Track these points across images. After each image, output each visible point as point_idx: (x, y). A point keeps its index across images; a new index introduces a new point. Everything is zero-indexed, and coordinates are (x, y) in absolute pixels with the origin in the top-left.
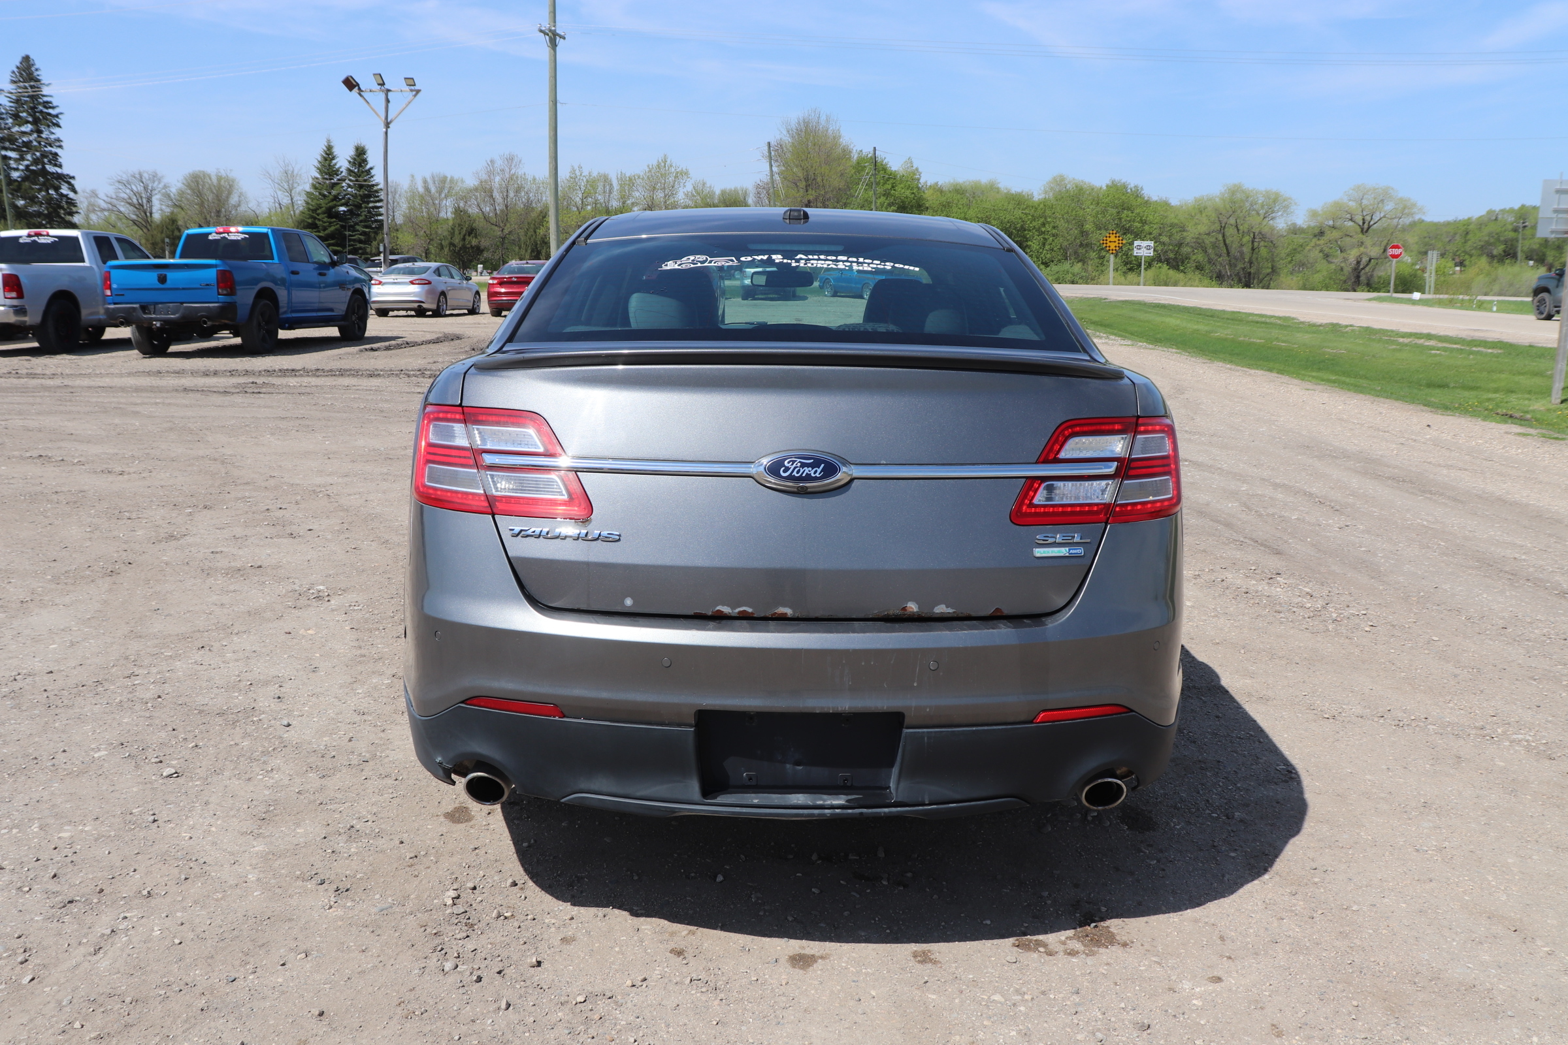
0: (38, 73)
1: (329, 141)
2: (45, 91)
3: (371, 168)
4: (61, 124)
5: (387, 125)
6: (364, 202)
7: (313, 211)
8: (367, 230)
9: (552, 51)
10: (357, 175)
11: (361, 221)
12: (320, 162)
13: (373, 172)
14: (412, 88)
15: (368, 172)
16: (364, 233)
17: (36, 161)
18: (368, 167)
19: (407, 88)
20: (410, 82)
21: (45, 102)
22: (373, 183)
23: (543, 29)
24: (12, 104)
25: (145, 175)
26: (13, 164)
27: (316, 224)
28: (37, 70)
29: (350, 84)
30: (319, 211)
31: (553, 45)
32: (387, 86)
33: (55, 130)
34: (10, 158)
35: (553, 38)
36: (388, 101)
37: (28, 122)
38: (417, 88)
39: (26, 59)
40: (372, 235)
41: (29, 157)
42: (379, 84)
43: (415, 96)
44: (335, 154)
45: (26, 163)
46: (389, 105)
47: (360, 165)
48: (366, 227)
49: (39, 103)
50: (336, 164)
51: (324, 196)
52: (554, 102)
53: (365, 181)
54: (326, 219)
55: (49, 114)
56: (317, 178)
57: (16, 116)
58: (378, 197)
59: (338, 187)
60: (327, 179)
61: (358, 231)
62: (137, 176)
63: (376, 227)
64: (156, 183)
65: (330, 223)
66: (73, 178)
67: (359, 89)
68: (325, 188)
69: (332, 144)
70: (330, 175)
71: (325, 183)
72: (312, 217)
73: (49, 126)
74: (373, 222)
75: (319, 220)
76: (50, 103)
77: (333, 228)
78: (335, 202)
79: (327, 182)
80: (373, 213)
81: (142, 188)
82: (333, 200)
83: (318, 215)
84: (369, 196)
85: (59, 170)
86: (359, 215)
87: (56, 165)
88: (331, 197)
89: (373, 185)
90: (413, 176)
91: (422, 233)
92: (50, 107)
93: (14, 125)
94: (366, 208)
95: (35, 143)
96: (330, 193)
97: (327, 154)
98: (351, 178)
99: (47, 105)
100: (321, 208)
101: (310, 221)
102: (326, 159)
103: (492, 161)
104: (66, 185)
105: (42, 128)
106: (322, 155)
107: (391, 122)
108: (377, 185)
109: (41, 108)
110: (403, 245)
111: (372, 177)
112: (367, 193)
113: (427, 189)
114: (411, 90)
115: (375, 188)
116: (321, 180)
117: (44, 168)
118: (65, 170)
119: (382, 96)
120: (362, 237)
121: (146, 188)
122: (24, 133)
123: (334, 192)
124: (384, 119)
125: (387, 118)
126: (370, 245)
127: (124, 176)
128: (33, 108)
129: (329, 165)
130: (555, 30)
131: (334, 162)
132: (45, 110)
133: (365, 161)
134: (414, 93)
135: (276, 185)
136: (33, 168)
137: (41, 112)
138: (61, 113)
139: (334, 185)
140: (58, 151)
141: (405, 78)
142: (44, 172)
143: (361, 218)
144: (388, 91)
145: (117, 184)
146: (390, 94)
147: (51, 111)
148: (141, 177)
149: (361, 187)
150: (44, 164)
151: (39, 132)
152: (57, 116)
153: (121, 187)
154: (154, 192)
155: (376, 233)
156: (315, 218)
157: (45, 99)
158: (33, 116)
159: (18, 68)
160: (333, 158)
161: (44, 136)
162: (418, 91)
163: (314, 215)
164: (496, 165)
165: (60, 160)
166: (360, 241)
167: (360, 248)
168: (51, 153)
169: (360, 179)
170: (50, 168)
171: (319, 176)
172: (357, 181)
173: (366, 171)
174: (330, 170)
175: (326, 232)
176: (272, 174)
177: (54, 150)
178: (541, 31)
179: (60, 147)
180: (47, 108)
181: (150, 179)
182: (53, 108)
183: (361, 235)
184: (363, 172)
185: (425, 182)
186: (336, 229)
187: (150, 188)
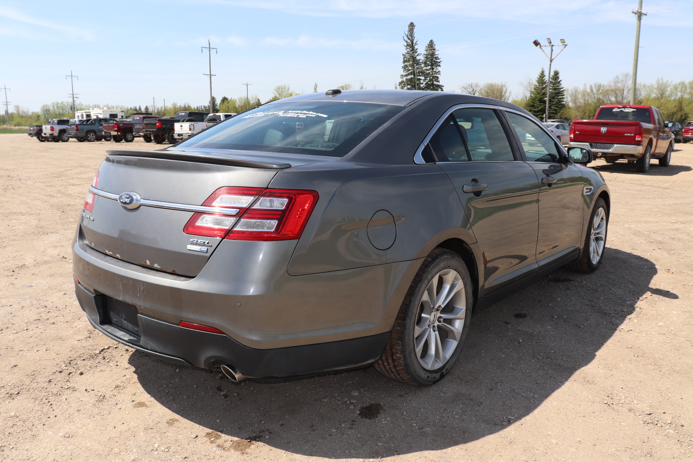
0: (435, 46)
1: (543, 69)
2: (437, 53)
3: (561, 81)
4: (441, 66)
5: (551, 61)
6: (556, 96)
7: (533, 100)
8: (556, 108)
9: (639, 22)
10: (554, 84)
11: (554, 104)
12: (538, 78)
13: (561, 82)
14: (564, 44)
15: (559, 82)
16: (554, 110)
17: (430, 80)
18: (559, 80)
19: (561, 44)
20: (563, 41)
21: (436, 57)
22: (561, 87)
23: (634, 11)
24: (425, 59)
25: (474, 85)
26: (422, 81)
27: (534, 105)
28: (434, 45)
29: (536, 43)
30: (536, 100)
31: (640, 18)
32: (552, 44)
33: (438, 68)
34: (421, 79)
35: (640, 15)
36: (552, 50)
37: (429, 65)
38: (566, 43)
39: (431, 41)
40: (558, 111)
41: (428, 79)
42: (549, 43)
43: (565, 47)
44: (545, 75)
45: (427, 81)
46: (553, 52)
47: (556, 79)
48: (556, 107)
49: (434, 58)
50: (545, 79)
51: (539, 93)
52: (638, 47)
53: (557, 86)
54: (538, 103)
55: (437, 62)
56: (536, 85)
57: (425, 63)
58: (563, 93)
59: (545, 89)
60: (540, 86)
61: (552, 108)
62: (470, 85)
63: (560, 107)
64: (477, 88)
65: (540, 105)
66: (443, 86)
67: (540, 45)
68: (539, 89)
69: (544, 70)
70: (542, 84)
71: (540, 87)
72: (533, 102)
73: (436, 66)
74: (559, 105)
75: (536, 103)
76: (438, 57)
77: (541, 107)
78: (543, 96)
79: (541, 87)
80: (560, 101)
81: (472, 90)
82: (542, 95)
83: (535, 101)
84: (559, 93)
85: (438, 83)
86: (553, 102)
87: (437, 81)
88: (542, 94)
89: (561, 88)
90: (585, 84)
91: (581, 110)
92: (438, 59)
93: (425, 66)
94: (557, 98)
95: (431, 73)
96: (541, 92)
97: (541, 75)
98: (551, 85)
99: (437, 58)
100: (537, 98)
101: (532, 104)
102: (541, 77)
103: (618, 77)
104: (440, 89)
105: (434, 67)
106: (539, 75)
107: (553, 59)
108: (563, 88)
109: (434, 59)
110: (572, 115)
111: (560, 85)
112: (558, 92)
113: (592, 90)
114: (563, 45)
115: (562, 90)
116: (538, 86)
117: (433, 82)
118: (440, 84)
119: (550, 48)
120: (554, 112)
121: (473, 90)
122: (427, 70)
123: (543, 91)
124: (550, 58)
125: (551, 58)
126: (557, 115)
127: (465, 85)
128: (432, 60)
129: (542, 80)
130: (641, 12)
131: (544, 78)
132: (436, 60)
133: (558, 77)
134: (564, 46)
135: (525, 89)
136: (429, 83)
137: (434, 61)
138: (441, 61)
139: (543, 88)
140: (439, 76)
141: (561, 40)
142: (433, 85)
143: (554, 103)
144: (553, 46)
145: (462, 89)
146: (553, 47)
147: (438, 61)
148: (472, 85)
149: (555, 89)
150: (433, 81)
151: (433, 69)
152: (440, 62)
153: (464, 90)
154: (476, 92)
155: (560, 110)
156: (534, 103)
157: (436, 56)
158: (431, 63)
159: (428, 45)
160: (544, 77)
161: (434, 70)
162: (566, 45)
163: (534, 101)
164: (619, 79)
165: (439, 79)
166: (553, 113)
167: (553, 116)
168: (436, 76)
169: (555, 85)
170: (435, 83)
171: (537, 84)
172: (554, 86)
173: (558, 82)
174: (542, 82)
175: (538, 109)
176: (523, 84)
177: (437, 75)
178: (633, 13)
179: (439, 74)
180: (437, 59)
181: (475, 86)
182: (439, 59)
183: (553, 110)
184: (557, 82)
185: (591, 87)
186: (543, 108)
187: (475, 90)
